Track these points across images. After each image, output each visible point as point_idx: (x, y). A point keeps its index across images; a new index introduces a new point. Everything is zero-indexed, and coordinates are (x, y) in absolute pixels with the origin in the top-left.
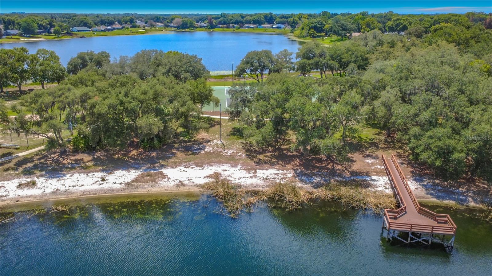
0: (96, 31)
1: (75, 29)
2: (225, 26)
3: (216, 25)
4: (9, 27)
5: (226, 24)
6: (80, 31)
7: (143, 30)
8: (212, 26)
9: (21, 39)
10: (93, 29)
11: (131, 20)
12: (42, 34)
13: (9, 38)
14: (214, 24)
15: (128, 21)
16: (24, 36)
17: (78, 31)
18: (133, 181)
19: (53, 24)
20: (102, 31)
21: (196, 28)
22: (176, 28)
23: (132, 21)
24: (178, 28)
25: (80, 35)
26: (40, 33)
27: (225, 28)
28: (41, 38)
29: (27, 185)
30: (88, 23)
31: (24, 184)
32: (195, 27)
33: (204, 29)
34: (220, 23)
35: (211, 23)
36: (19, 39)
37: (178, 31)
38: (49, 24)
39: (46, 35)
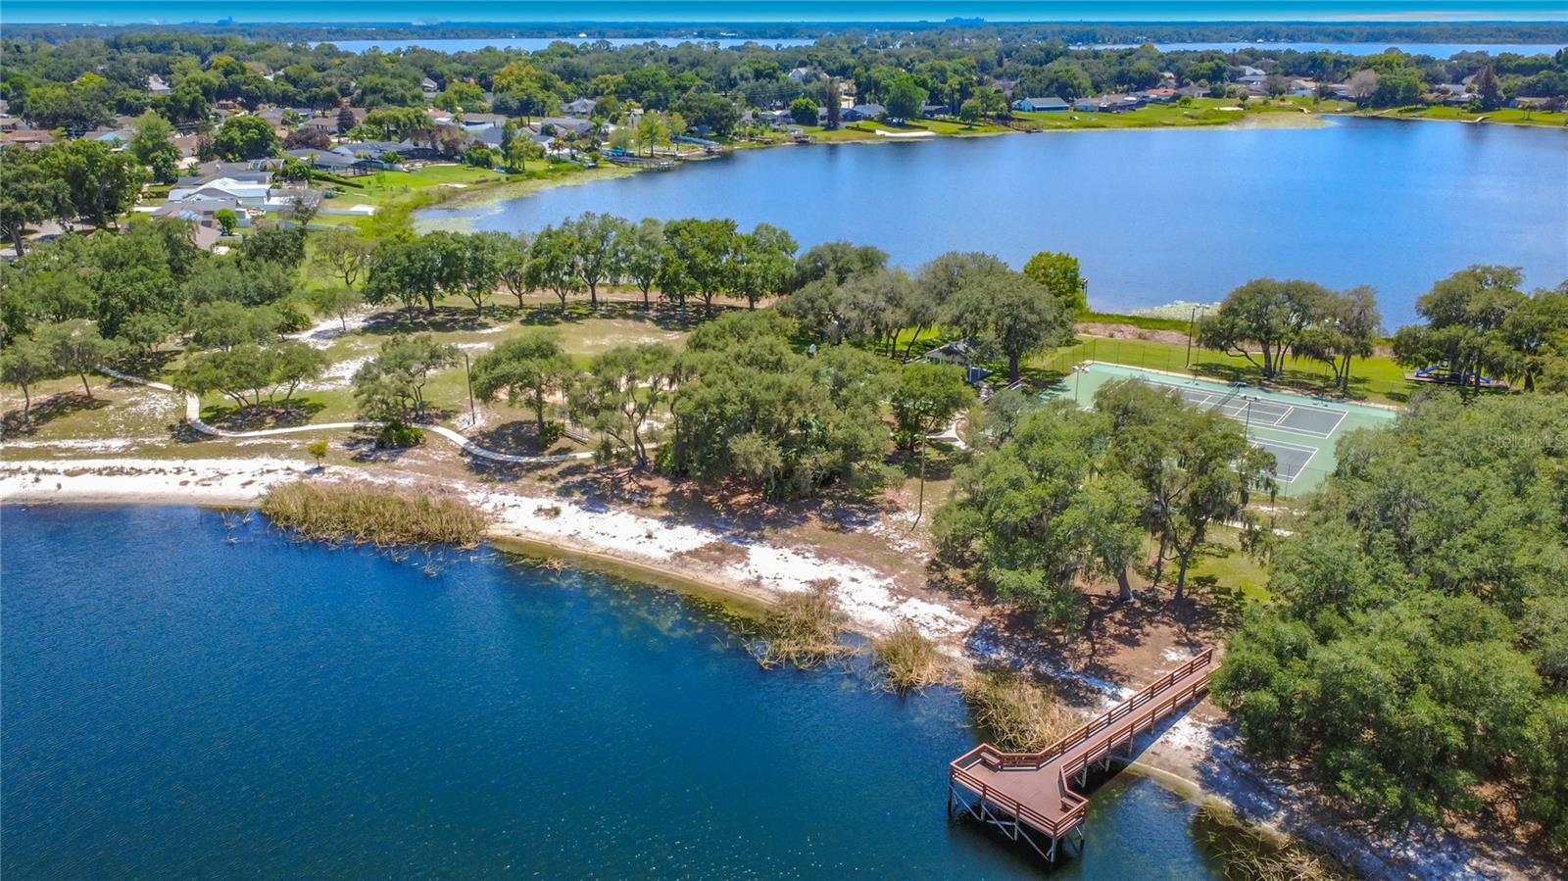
0: (1085, 110)
1: (1030, 102)
2: (1543, 101)
3: (1510, 99)
4: (867, 96)
5: (1551, 96)
6: (1039, 109)
7: (1239, 106)
8: (1489, 102)
9: (878, 133)
10: (1080, 102)
11: (1214, 71)
12: (936, 116)
13: (852, 128)
14: (1500, 93)
15: (1203, 76)
16: (890, 124)
17: (1034, 109)
18: (689, 553)
19: (971, 89)
20: (1102, 110)
21: (1429, 104)
22: (1355, 104)
23: (1216, 75)
24: (1361, 103)
25: (1031, 123)
26: (932, 113)
27: (1543, 108)
28: (926, 129)
29: (547, 512)
30: (1072, 86)
31: (545, 510)
32: (1421, 101)
33: (1455, 110)
34: (1531, 90)
35: (1488, 89)
36: (873, 131)
37: (1358, 113)
38: (958, 90)
39: (943, 121)
